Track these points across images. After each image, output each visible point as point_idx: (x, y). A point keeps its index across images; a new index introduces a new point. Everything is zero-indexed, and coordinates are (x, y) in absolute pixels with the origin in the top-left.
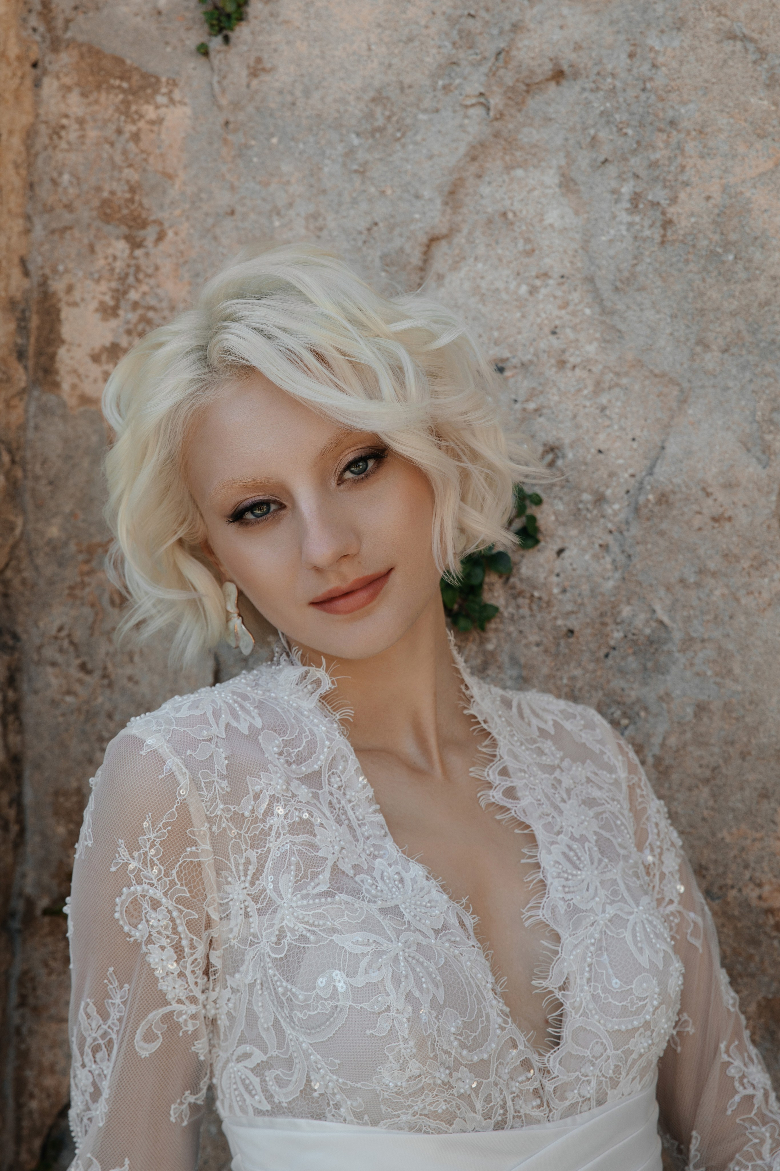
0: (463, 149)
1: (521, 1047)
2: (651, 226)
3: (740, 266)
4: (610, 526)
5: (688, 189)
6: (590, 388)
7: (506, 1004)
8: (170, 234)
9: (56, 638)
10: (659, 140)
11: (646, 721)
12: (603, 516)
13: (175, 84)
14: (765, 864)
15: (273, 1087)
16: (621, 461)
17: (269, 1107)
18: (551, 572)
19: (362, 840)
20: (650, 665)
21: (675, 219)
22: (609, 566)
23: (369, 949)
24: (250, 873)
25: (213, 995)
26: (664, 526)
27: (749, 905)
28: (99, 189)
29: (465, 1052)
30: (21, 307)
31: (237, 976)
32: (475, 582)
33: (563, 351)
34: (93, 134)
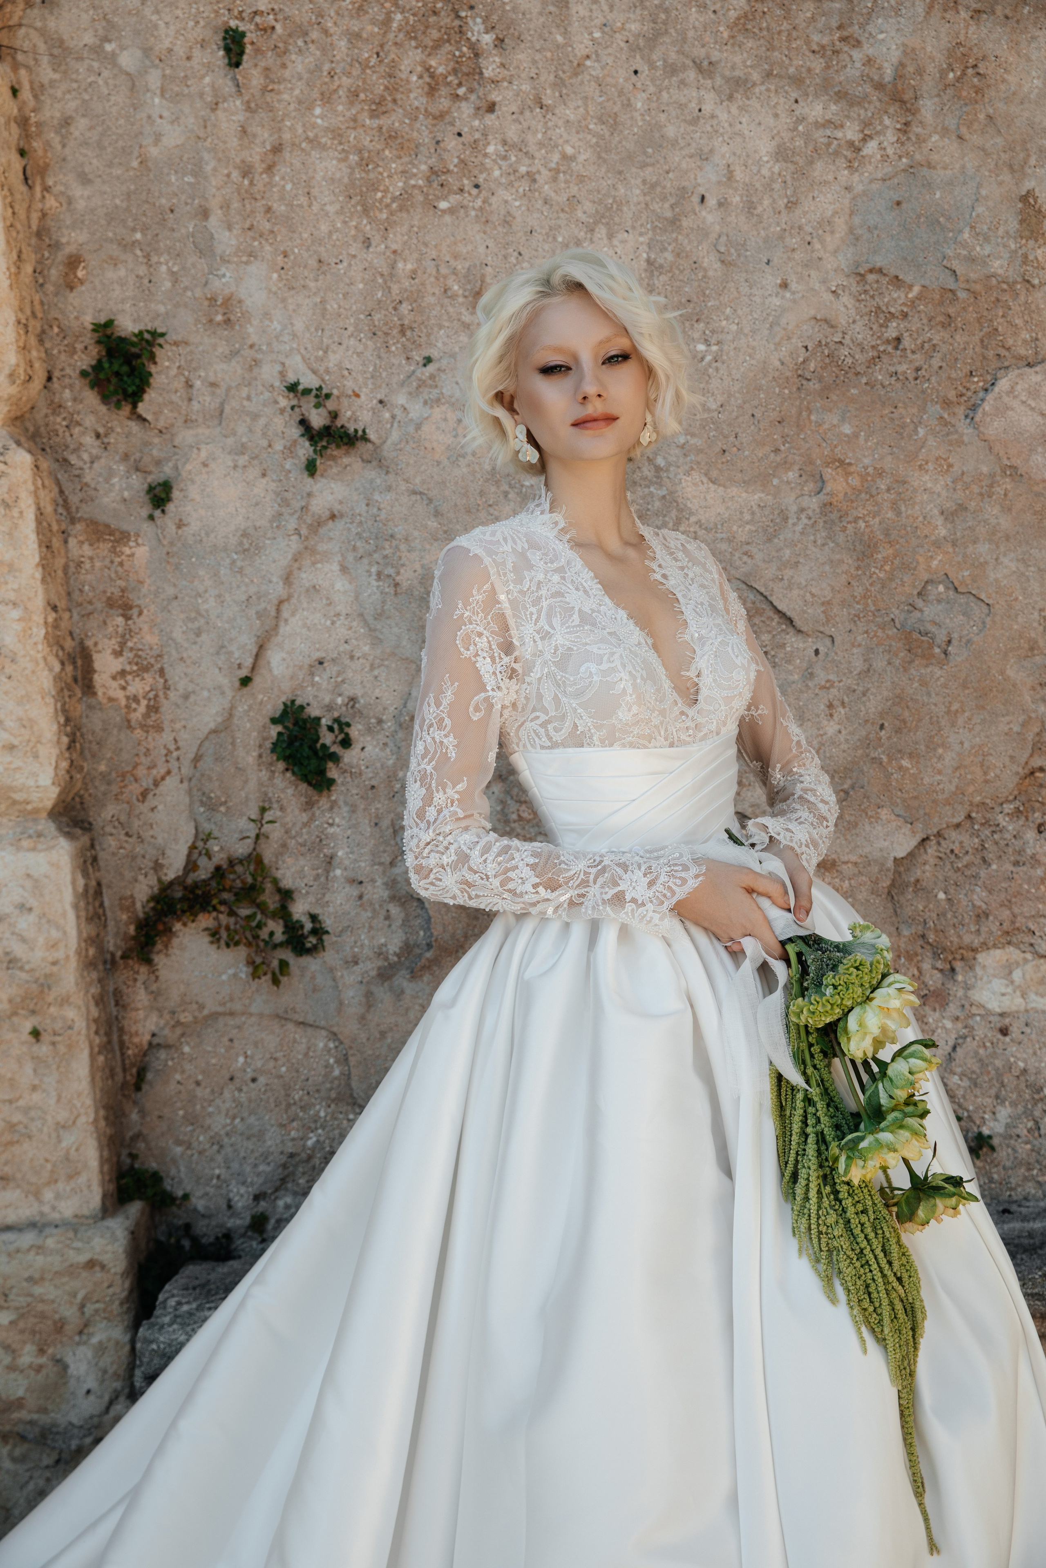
0: (290, 557)
1: (679, 705)
2: (389, 587)
4: (387, 733)
5: (404, 567)
6: (368, 668)
7: (672, 683)
8: (145, 611)
9: (111, 821)
10: (387, 545)
12: (383, 729)
13: (138, 535)
15: (552, 733)
16: (389, 702)
17: (550, 744)
18: (360, 759)
19: (592, 597)
21: (400, 582)
28: (105, 592)
30: (73, 656)
33: (352, 651)
34: (98, 564)
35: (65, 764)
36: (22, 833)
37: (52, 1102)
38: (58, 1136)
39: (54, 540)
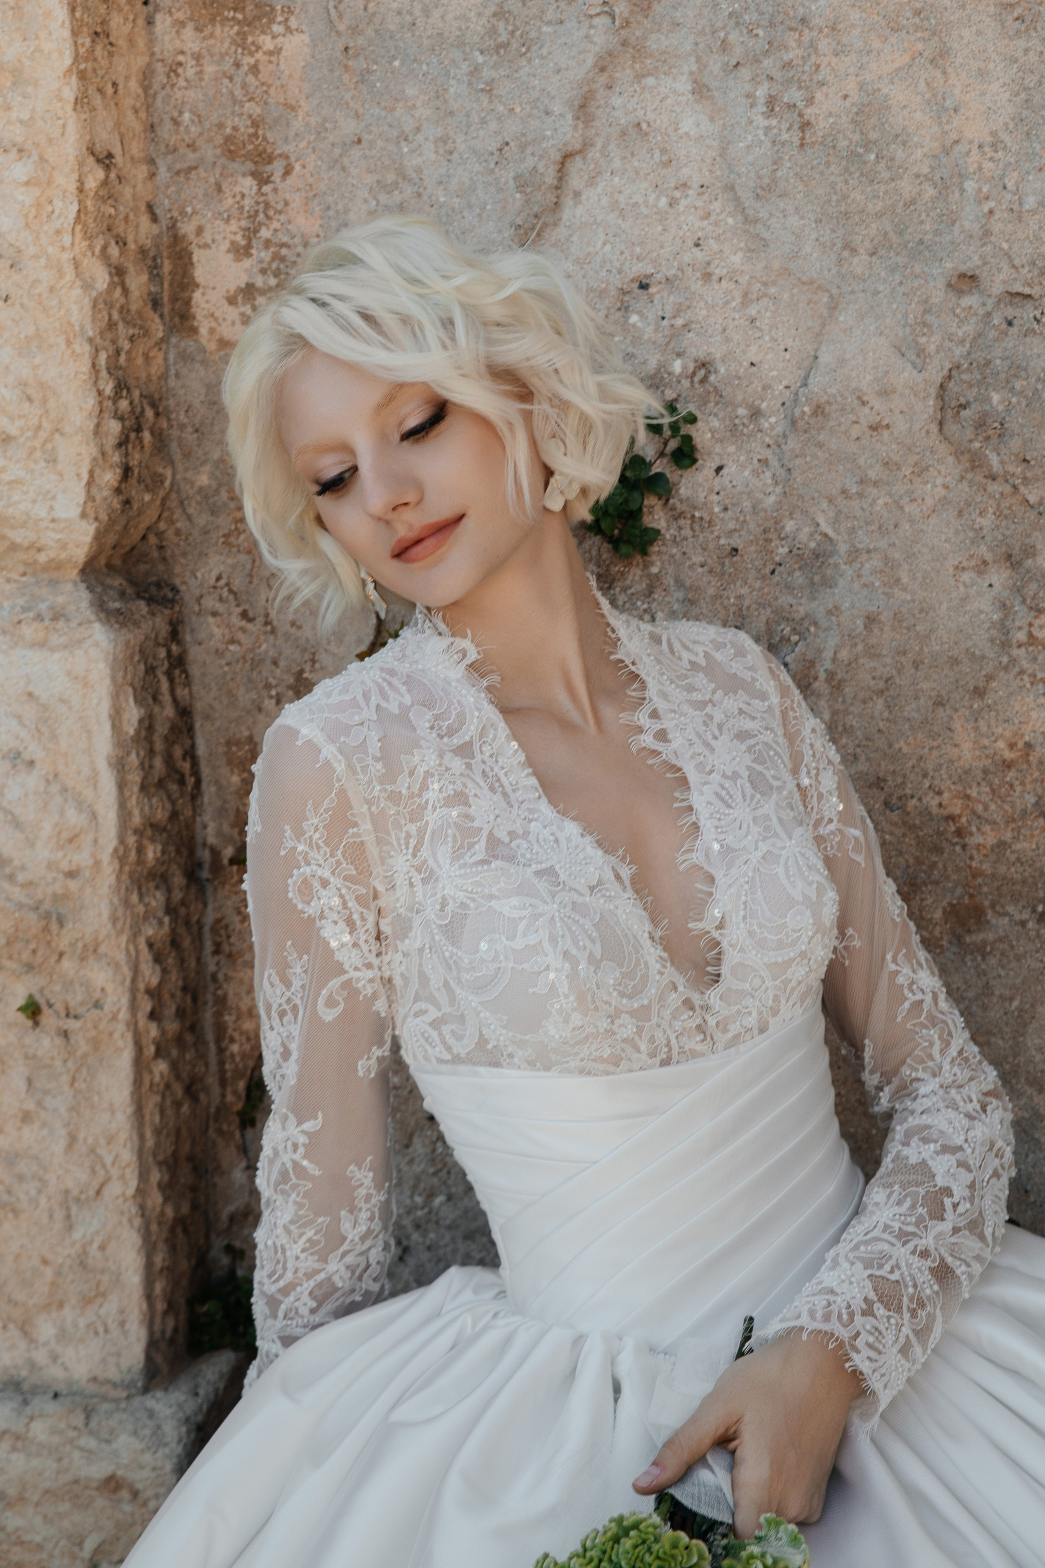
0: (590, 62)
1: (681, 989)
2: (789, 129)
3: (882, 165)
4: (767, 439)
5: (824, 89)
6: (739, 300)
7: (665, 950)
8: (298, 167)
9: (215, 587)
10: (791, 39)
11: (816, 636)
12: (760, 431)
13: (291, 12)
14: (943, 772)
15: (451, 1041)
16: (775, 373)
17: (449, 1057)
18: (711, 490)
19: (516, 806)
20: (816, 579)
21: (813, 119)
22: (769, 481)
23: (524, 913)
24: (411, 846)
25: (386, 958)
26: (821, 437)
27: (930, 814)
28: (221, 126)
29: (625, 1001)
30: (152, 254)
31: (407, 941)
32: (634, 506)
33: (709, 264)
34: (210, 69)
35: (110, 477)
36: (25, 610)
37: (59, 1147)
38: (68, 1217)
39: (116, 20)
